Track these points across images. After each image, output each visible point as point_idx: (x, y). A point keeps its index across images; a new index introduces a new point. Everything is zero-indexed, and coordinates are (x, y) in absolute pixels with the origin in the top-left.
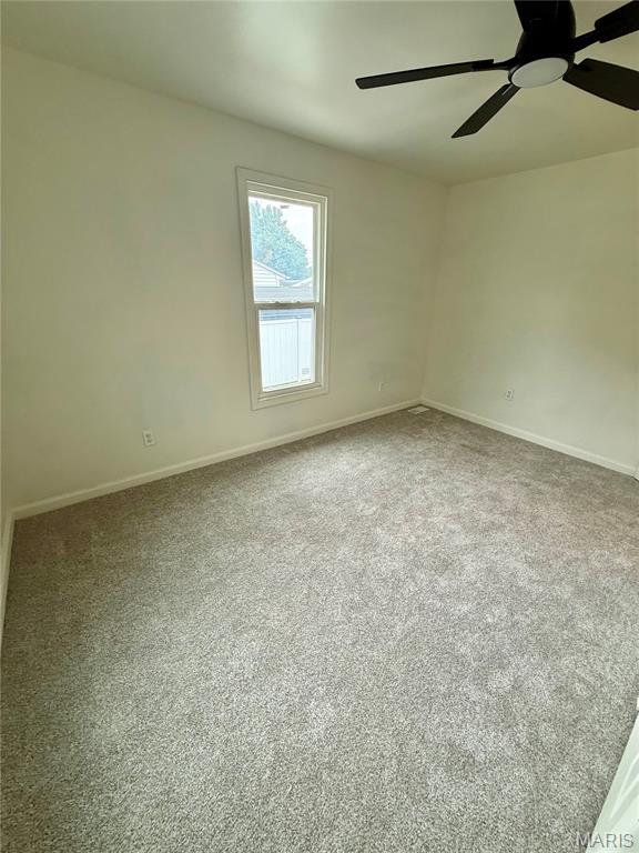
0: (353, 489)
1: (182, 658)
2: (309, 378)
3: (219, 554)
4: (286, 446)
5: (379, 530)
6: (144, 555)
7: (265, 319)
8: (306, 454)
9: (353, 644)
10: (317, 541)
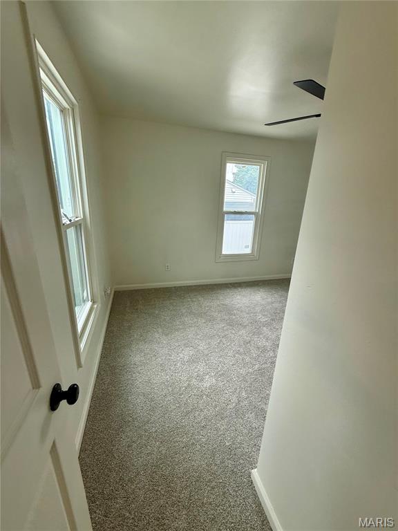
0: (258, 309)
1: (163, 347)
2: (248, 251)
3: (186, 319)
4: (231, 284)
5: (265, 328)
6: (157, 312)
7: (228, 220)
8: (240, 289)
9: (233, 365)
10: (231, 325)
